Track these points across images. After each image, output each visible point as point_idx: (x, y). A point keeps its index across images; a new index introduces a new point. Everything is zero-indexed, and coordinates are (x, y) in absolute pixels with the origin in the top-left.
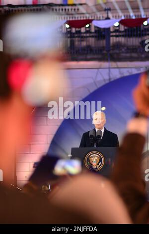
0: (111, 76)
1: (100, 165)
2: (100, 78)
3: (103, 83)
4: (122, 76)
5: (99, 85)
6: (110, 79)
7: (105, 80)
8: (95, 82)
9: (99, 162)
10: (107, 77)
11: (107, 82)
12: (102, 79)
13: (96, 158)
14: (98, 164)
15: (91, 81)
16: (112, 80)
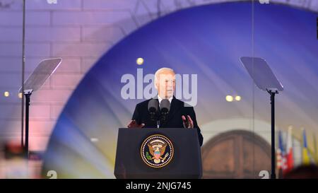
0: (162, 9)
1: (167, 158)
2: (142, 11)
3: (147, 20)
4: (179, 8)
5: (141, 23)
6: (159, 13)
7: (150, 15)
8: (133, 18)
9: (165, 154)
10: (154, 10)
11: (155, 17)
12: (145, 12)
13: (161, 146)
14: (163, 156)
15: (127, 15)
16: (163, 14)
